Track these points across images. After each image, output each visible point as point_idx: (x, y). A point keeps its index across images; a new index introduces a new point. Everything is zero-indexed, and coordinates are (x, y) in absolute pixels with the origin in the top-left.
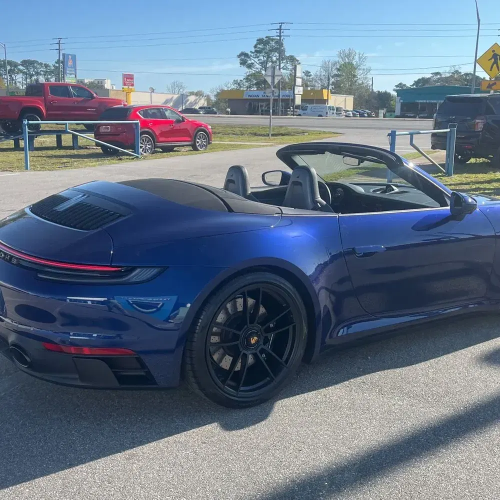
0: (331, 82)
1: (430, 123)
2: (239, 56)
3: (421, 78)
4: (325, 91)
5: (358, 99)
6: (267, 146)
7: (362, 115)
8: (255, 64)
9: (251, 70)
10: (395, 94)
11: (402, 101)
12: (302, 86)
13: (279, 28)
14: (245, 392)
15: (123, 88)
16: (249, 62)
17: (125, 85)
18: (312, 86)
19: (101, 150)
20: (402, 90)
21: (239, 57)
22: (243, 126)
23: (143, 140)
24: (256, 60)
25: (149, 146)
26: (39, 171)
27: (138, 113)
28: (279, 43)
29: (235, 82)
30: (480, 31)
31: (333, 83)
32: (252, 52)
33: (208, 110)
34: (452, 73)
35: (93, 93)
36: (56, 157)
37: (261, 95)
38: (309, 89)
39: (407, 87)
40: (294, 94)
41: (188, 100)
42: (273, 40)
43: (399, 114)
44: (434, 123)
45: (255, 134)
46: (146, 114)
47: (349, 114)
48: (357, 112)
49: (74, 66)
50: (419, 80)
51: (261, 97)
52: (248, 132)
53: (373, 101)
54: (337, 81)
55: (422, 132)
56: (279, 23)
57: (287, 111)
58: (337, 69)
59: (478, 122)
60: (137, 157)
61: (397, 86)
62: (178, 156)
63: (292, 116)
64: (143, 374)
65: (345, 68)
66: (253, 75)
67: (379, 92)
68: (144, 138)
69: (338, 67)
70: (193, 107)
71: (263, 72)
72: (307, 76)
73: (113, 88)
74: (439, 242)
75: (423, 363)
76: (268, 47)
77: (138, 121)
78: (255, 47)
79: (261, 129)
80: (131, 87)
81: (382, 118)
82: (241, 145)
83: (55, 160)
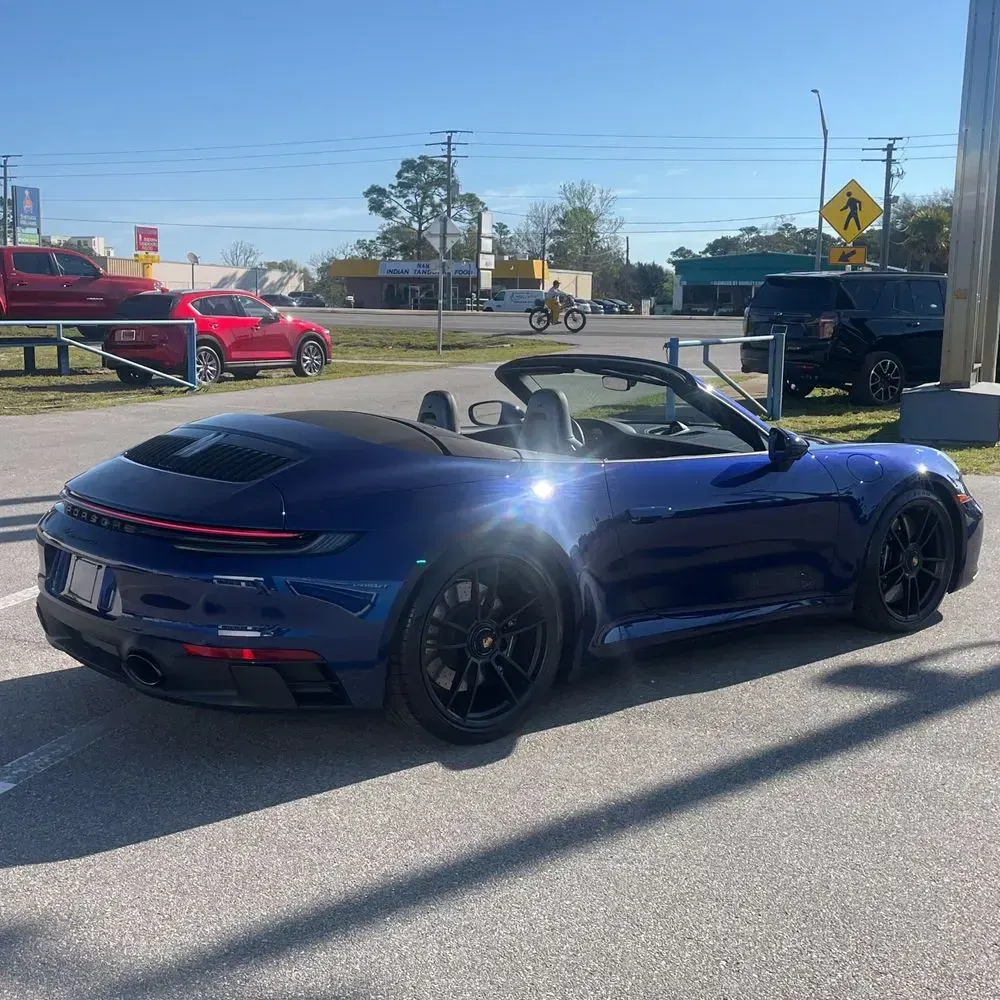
0: (547, 247)
1: (738, 324)
2: (367, 194)
3: (720, 238)
4: (537, 264)
5: (601, 279)
6: (435, 367)
7: (609, 310)
8: (400, 209)
9: (391, 221)
10: (671, 269)
11: (685, 283)
12: (493, 253)
13: (446, 141)
14: (475, 720)
15: (136, 255)
16: (388, 205)
17: (140, 248)
18: (510, 253)
19: (116, 375)
20: (685, 262)
21: (367, 196)
22: (384, 331)
23: (200, 357)
24: (401, 201)
25: (212, 368)
26: (7, 414)
27: (190, 305)
28: (447, 168)
29: (361, 244)
30: (828, 151)
31: (552, 246)
32: (393, 187)
33: (307, 299)
34: (780, 229)
35: (97, 266)
36: (31, 389)
37: (412, 268)
38: (506, 258)
39: (694, 256)
40: (479, 270)
41: (266, 280)
42: (432, 163)
43: (680, 309)
44: (746, 323)
45: (409, 346)
46: (204, 307)
47: (585, 307)
48: (600, 303)
49: (37, 211)
50: (717, 241)
51: (411, 274)
52: (395, 341)
53: (630, 281)
54: (559, 243)
55: (723, 340)
56: (447, 132)
57: (465, 302)
58: (559, 219)
59: (825, 323)
60: (192, 389)
61: (675, 254)
62: (269, 386)
63: (475, 311)
64: (329, 690)
65: (573, 219)
66: (395, 231)
67: (640, 264)
68: (203, 353)
69: (561, 216)
70: (278, 293)
71: (416, 226)
72: (501, 233)
73: (109, 254)
74: (754, 505)
75: (733, 687)
76: (424, 177)
77: (194, 321)
78: (399, 176)
79: (418, 336)
80: (151, 254)
81: (648, 315)
82: (385, 366)
83: (30, 395)
